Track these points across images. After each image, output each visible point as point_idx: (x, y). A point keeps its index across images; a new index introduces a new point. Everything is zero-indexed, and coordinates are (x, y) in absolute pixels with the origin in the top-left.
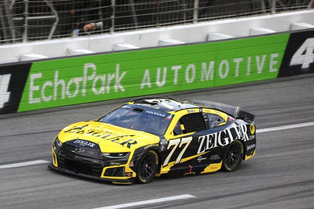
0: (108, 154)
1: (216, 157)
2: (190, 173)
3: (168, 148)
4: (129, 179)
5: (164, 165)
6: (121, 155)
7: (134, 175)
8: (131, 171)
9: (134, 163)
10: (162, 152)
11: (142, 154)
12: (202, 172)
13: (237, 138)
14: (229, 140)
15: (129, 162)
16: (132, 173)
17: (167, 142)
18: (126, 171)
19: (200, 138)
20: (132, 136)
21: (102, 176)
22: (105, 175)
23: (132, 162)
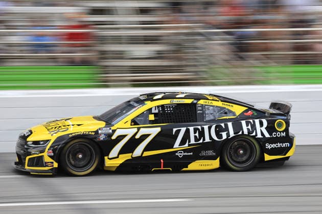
0: (31, 143)
1: (210, 153)
2: (162, 168)
3: (114, 137)
4: (50, 169)
5: (110, 157)
6: (42, 143)
7: (56, 165)
8: (51, 160)
9: (54, 151)
10: (102, 141)
11: (63, 142)
12: (184, 169)
13: (240, 133)
14: (228, 135)
15: (47, 150)
16: (52, 163)
17: (111, 131)
18: (46, 161)
19: (175, 130)
20: (79, 125)
21: (26, 167)
22: (28, 166)
23: (51, 151)
